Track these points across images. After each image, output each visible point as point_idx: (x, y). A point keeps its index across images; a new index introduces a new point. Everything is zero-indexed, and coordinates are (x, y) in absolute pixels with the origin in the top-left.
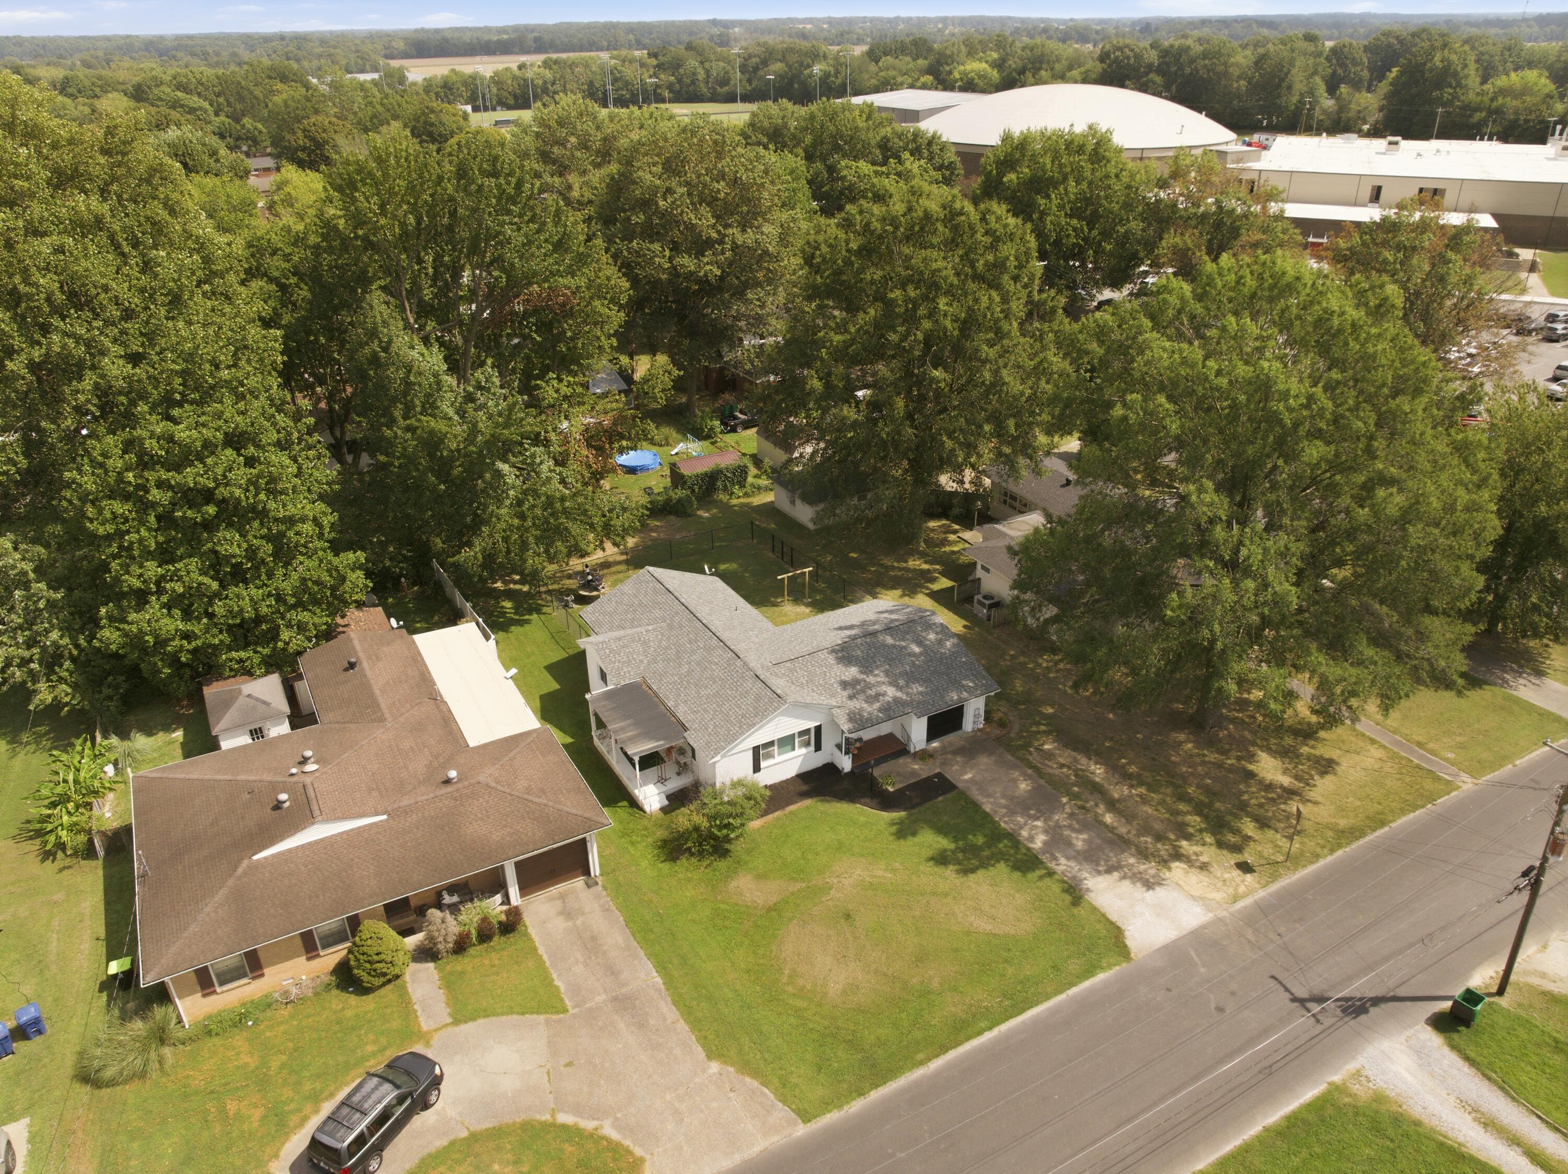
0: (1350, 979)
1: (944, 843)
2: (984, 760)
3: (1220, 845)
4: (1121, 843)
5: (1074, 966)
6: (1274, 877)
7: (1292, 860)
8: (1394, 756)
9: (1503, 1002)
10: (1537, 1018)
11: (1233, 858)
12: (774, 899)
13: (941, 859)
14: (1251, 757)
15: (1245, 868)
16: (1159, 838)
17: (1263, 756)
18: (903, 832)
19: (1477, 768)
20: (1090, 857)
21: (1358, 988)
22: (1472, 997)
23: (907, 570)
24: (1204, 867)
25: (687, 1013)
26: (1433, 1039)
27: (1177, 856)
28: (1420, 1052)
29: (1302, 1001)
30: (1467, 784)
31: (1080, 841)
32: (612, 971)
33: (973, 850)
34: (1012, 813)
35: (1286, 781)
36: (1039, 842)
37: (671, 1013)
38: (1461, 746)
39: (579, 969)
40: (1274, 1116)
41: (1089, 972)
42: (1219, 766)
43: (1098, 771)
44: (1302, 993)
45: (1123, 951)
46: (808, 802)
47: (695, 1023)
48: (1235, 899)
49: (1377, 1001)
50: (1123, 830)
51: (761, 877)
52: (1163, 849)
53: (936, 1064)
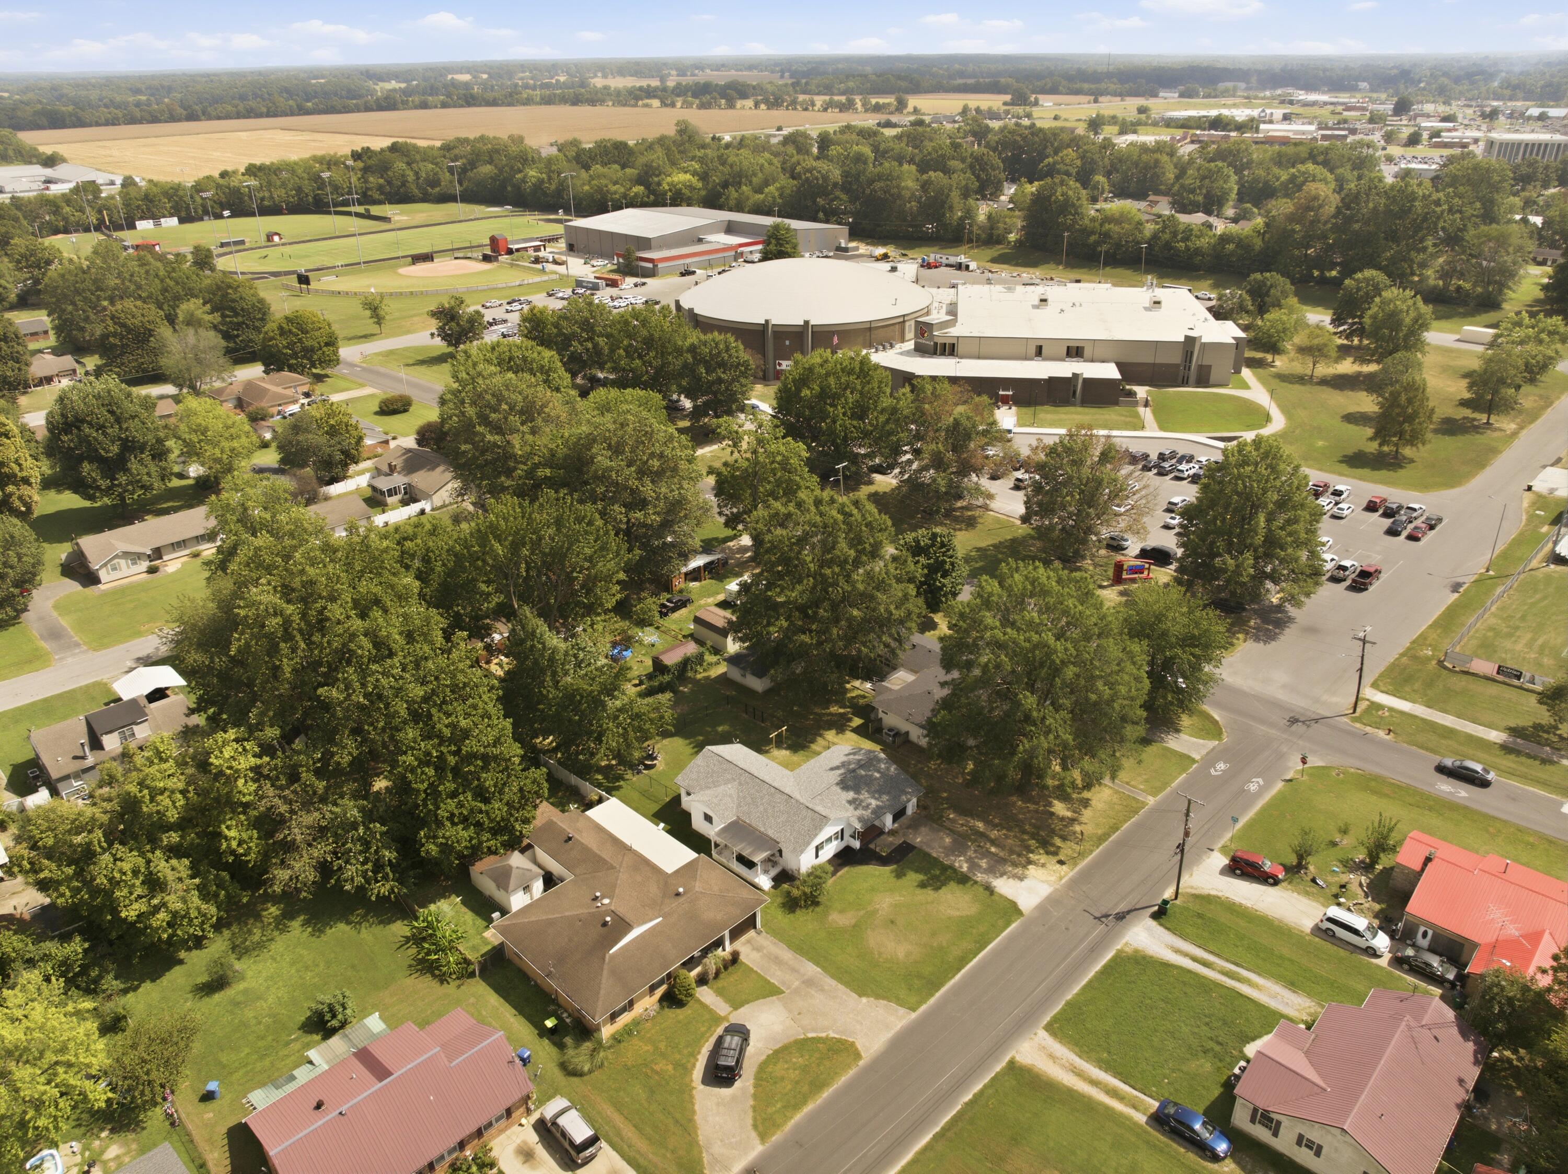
0: (1116, 905)
1: (921, 877)
2: (923, 829)
3: (1047, 853)
4: (1003, 861)
5: (1001, 923)
6: (1075, 865)
7: (1082, 855)
8: (1117, 792)
9: (1177, 902)
10: (1190, 905)
11: (1054, 859)
12: (853, 921)
13: (922, 885)
14: (1050, 804)
15: (1061, 862)
16: (1019, 855)
17: (1056, 802)
18: (899, 875)
19: (1155, 792)
20: (991, 870)
21: (1122, 907)
22: (1165, 902)
23: (831, 714)
24: (1043, 865)
25: (840, 980)
26: (1153, 923)
27: (1030, 862)
28: (1148, 929)
29: (1098, 918)
30: (1151, 801)
31: (984, 863)
32: (794, 970)
33: (935, 878)
34: (947, 855)
35: (1069, 814)
36: (965, 867)
37: (833, 983)
38: (1146, 781)
39: (779, 973)
40: (1098, 967)
41: (1008, 924)
42: (1037, 811)
43: (980, 825)
44: (1098, 915)
45: (1019, 913)
46: (846, 869)
47: (847, 984)
48: (1061, 878)
49: (1129, 912)
50: (1002, 854)
51: (842, 911)
52: (1023, 860)
53: (958, 977)
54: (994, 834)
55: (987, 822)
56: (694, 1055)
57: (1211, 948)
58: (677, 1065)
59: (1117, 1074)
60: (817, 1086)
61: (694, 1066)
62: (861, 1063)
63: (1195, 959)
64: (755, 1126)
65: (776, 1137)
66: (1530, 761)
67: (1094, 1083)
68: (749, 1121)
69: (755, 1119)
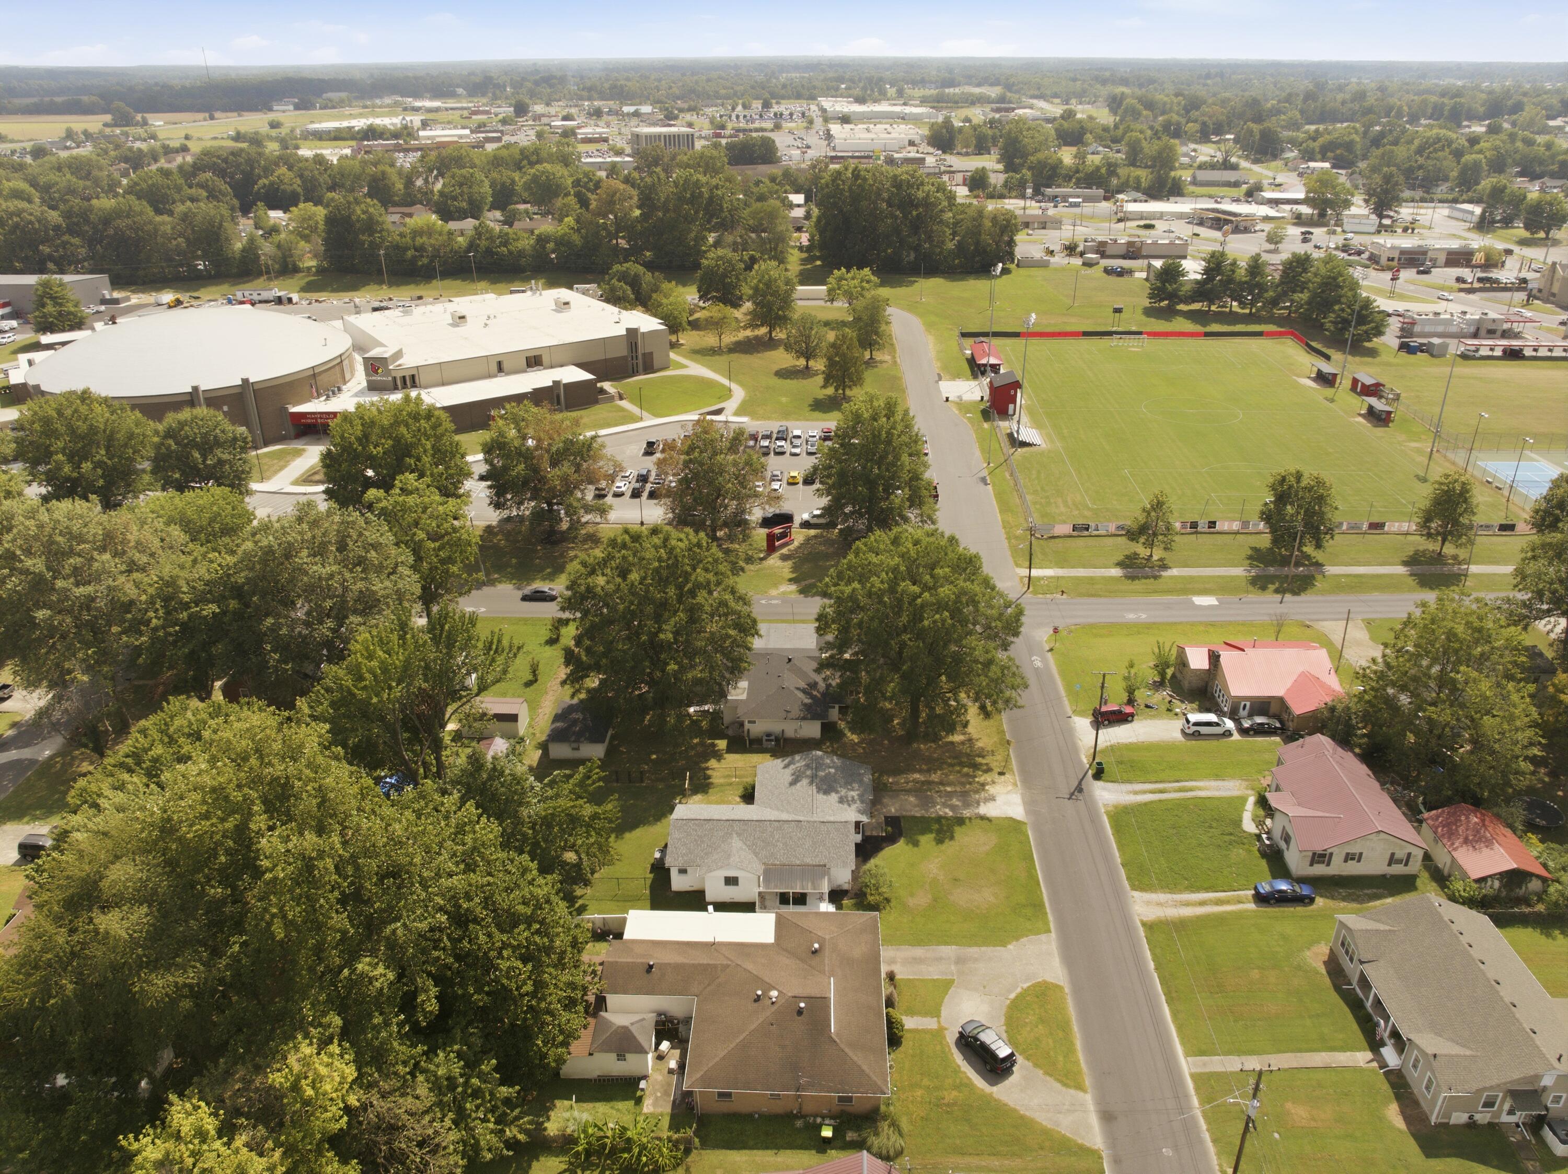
0: (1067, 783)
1: (930, 836)
2: (886, 801)
3: (985, 772)
4: (965, 793)
5: (1019, 837)
6: (1011, 770)
7: (1007, 761)
11: (994, 774)
12: (929, 896)
13: (939, 841)
14: (943, 739)
15: (1001, 774)
16: (969, 783)
17: (944, 736)
18: (914, 843)
20: (967, 805)
21: (1072, 784)
24: (993, 782)
25: (977, 944)
26: (1101, 783)
27: (982, 785)
28: (1104, 789)
29: (1070, 799)
31: (956, 802)
33: (940, 831)
34: (926, 810)
35: (963, 738)
36: (948, 812)
37: (975, 950)
39: (931, 969)
40: (1109, 830)
41: (1025, 836)
42: (941, 747)
43: (918, 776)
44: (1066, 796)
45: (1021, 823)
46: (872, 862)
47: (985, 944)
48: (1015, 785)
49: (1079, 785)
50: (958, 789)
51: (911, 895)
52: (976, 786)
54: (935, 777)
55: (920, 771)
56: (957, 1070)
57: (1154, 779)
58: (957, 1087)
59: (1207, 890)
60: (1065, 1027)
61: (968, 1078)
62: (1067, 990)
63: (1152, 792)
64: (1066, 1085)
65: (1088, 1082)
66: (1147, 581)
67: (1202, 903)
68: (1058, 1086)
69: (1061, 1082)
